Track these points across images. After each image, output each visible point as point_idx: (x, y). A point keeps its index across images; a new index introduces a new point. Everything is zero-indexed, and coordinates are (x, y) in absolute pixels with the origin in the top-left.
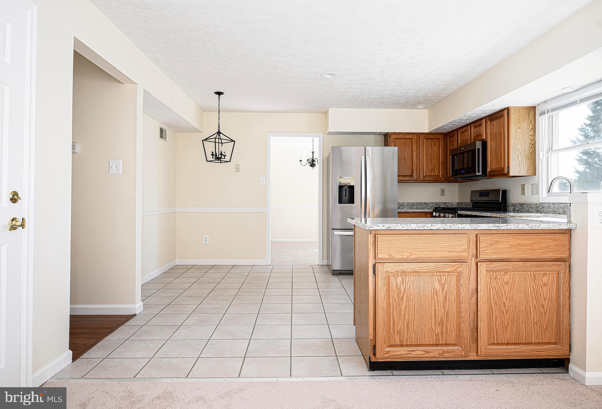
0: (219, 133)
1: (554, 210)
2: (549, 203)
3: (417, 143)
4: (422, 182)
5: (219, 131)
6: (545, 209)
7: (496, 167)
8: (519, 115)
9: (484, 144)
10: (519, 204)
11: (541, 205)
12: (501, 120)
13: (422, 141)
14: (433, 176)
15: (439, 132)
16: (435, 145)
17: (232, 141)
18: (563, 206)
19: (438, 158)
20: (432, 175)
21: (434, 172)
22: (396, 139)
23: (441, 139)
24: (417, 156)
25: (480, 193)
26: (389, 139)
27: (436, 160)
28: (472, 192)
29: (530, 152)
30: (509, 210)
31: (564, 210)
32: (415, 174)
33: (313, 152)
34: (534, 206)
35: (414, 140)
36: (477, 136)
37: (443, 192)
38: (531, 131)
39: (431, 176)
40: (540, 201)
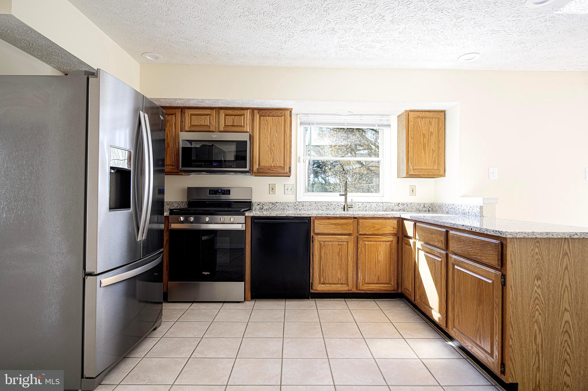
6: (305, 207)
7: (270, 165)
9: (252, 138)
10: (269, 202)
25: (210, 191)
28: (191, 189)
36: (233, 126)
40: (298, 200)
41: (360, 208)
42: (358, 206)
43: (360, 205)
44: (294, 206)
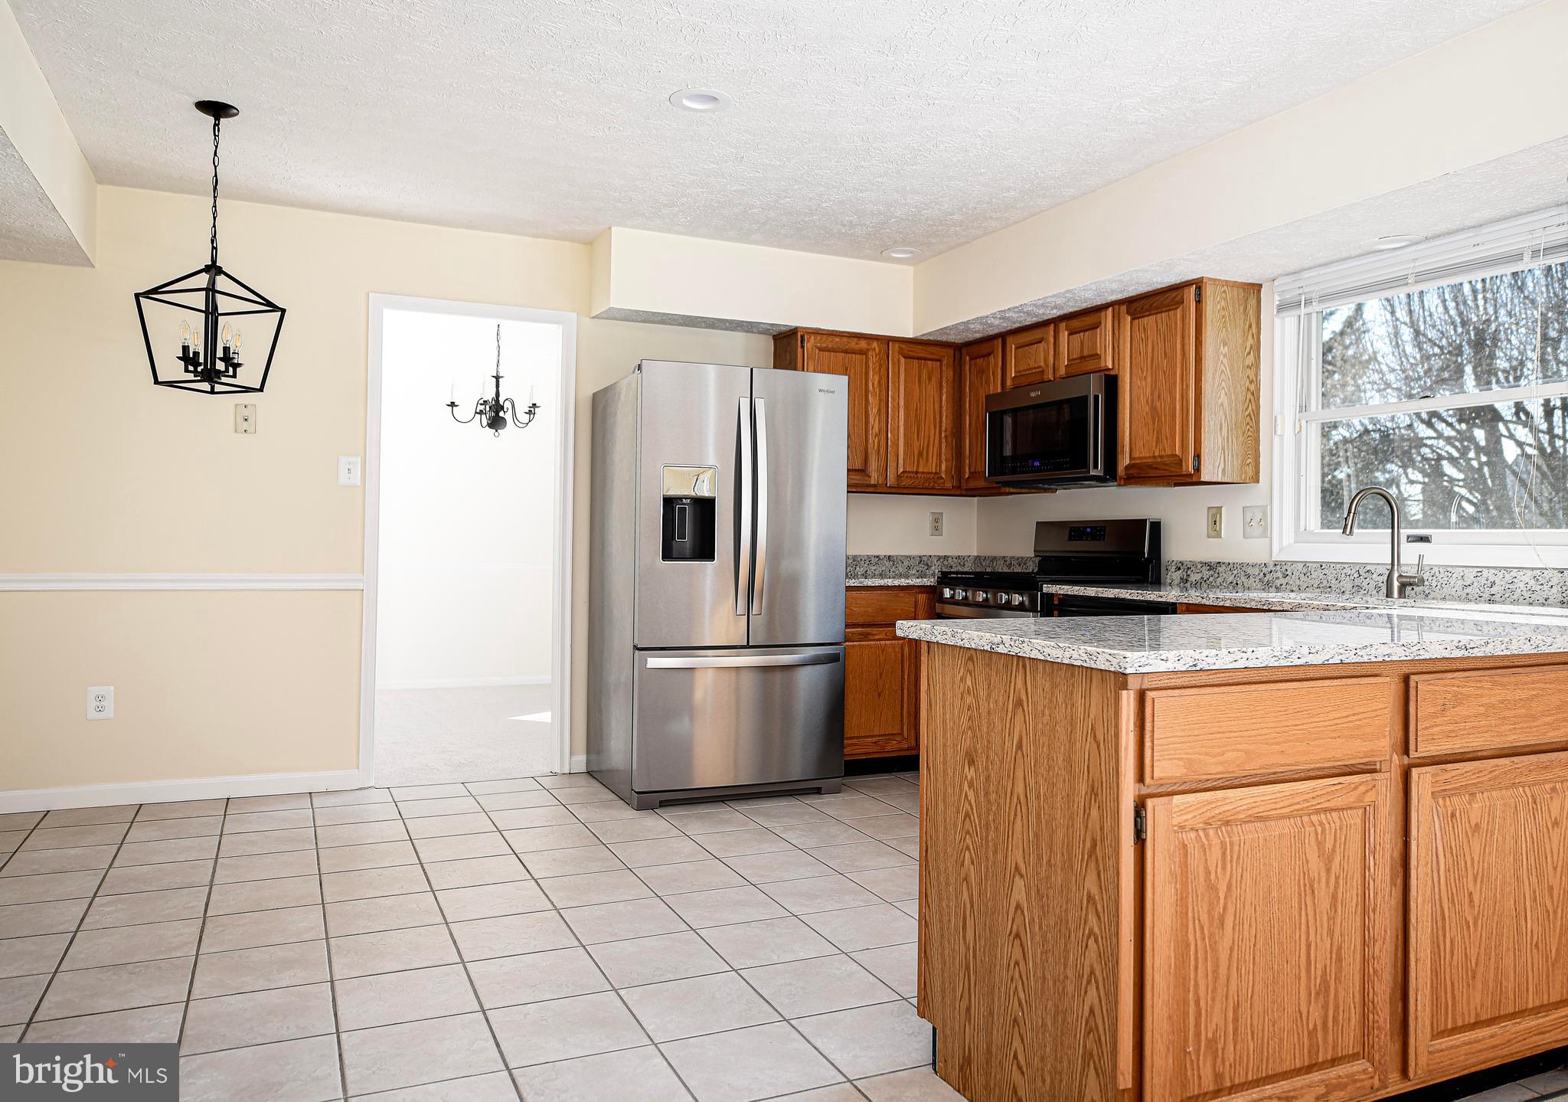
0: (213, 269)
1: (1325, 582)
2: (1305, 564)
3: (880, 369)
4: (893, 490)
5: (214, 261)
6: (1293, 581)
7: (1152, 455)
8: (1223, 304)
9: (1111, 383)
10: (1201, 563)
11: (1278, 567)
12: (1176, 315)
13: (893, 364)
14: (923, 473)
15: (944, 338)
16: (930, 379)
17: (274, 308)
18: (1354, 571)
19: (938, 420)
20: (921, 470)
21: (927, 460)
22: (821, 349)
23: (945, 362)
24: (879, 410)
25: (1071, 531)
26: (800, 350)
27: (932, 427)
28: (1042, 526)
29: (1247, 413)
30: (1169, 581)
31: (1357, 582)
32: (873, 465)
33: (497, 378)
34: (1256, 571)
35: (873, 359)
36: (1082, 358)
37: (937, 527)
38: (1249, 353)
39: (917, 473)
40: (1274, 555)
41: (1469, 590)
42: (1460, 583)
43: (1470, 575)
44: (1262, 574)
